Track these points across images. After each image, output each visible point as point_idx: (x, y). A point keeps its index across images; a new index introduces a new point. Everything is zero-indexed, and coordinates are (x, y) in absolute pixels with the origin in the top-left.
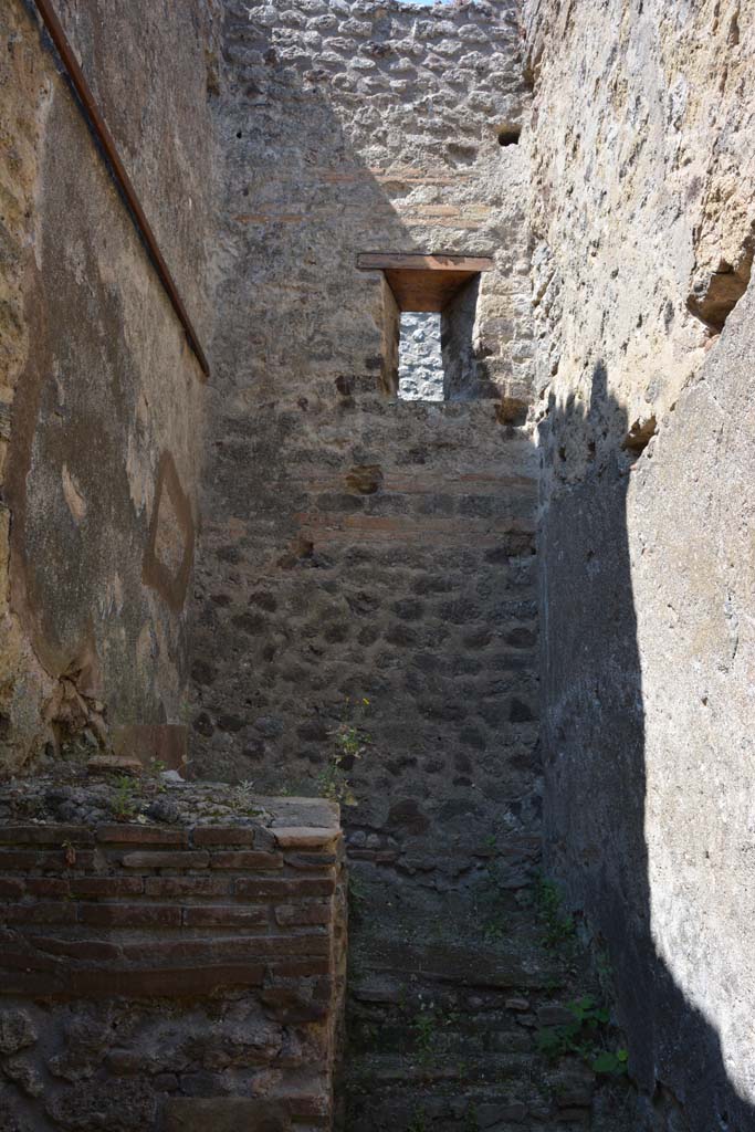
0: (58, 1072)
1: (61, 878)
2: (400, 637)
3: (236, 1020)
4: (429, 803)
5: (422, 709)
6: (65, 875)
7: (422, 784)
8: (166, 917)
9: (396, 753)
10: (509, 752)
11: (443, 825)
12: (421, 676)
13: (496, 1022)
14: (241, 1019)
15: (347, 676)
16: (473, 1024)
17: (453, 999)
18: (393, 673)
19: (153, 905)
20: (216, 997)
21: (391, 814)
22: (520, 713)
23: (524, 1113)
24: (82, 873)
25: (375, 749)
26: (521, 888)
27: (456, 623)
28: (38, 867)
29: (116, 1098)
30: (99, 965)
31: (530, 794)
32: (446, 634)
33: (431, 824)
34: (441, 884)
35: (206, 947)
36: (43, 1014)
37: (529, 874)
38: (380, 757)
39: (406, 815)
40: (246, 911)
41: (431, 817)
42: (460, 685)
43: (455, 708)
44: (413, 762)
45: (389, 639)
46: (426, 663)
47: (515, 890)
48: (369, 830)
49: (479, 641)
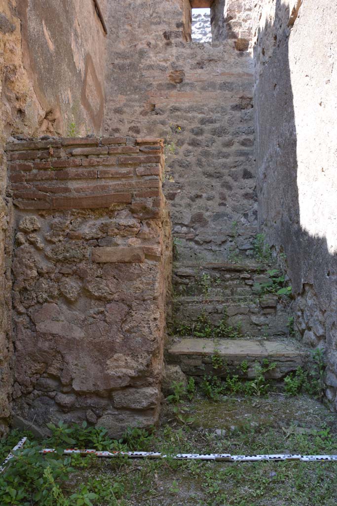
0: (49, 238)
1: (48, 161)
2: (194, 143)
3: (121, 218)
4: (208, 213)
5: (204, 173)
6: (49, 160)
7: (205, 206)
8: (91, 174)
9: (193, 192)
10: (243, 192)
11: (214, 223)
12: (204, 159)
13: (236, 284)
14: (123, 218)
15: (172, 160)
16: (227, 285)
17: (218, 275)
18: (191, 159)
19: (85, 170)
20: (113, 209)
21: (192, 218)
22: (247, 175)
23: (248, 310)
24: (56, 159)
25: (184, 191)
26: (249, 249)
27: (219, 137)
28: (38, 158)
29: (73, 248)
30: (64, 195)
31: (252, 210)
32: (214, 141)
33: (209, 223)
34: (214, 248)
35: (108, 186)
36: (42, 219)
37: (251, 243)
38: (187, 194)
39: (199, 219)
40: (124, 170)
41: (209, 220)
42: (220, 163)
43: (219, 173)
44: (201, 196)
45: (189, 144)
46: (206, 154)
47: (246, 250)
48: (183, 225)
49: (229, 144)
